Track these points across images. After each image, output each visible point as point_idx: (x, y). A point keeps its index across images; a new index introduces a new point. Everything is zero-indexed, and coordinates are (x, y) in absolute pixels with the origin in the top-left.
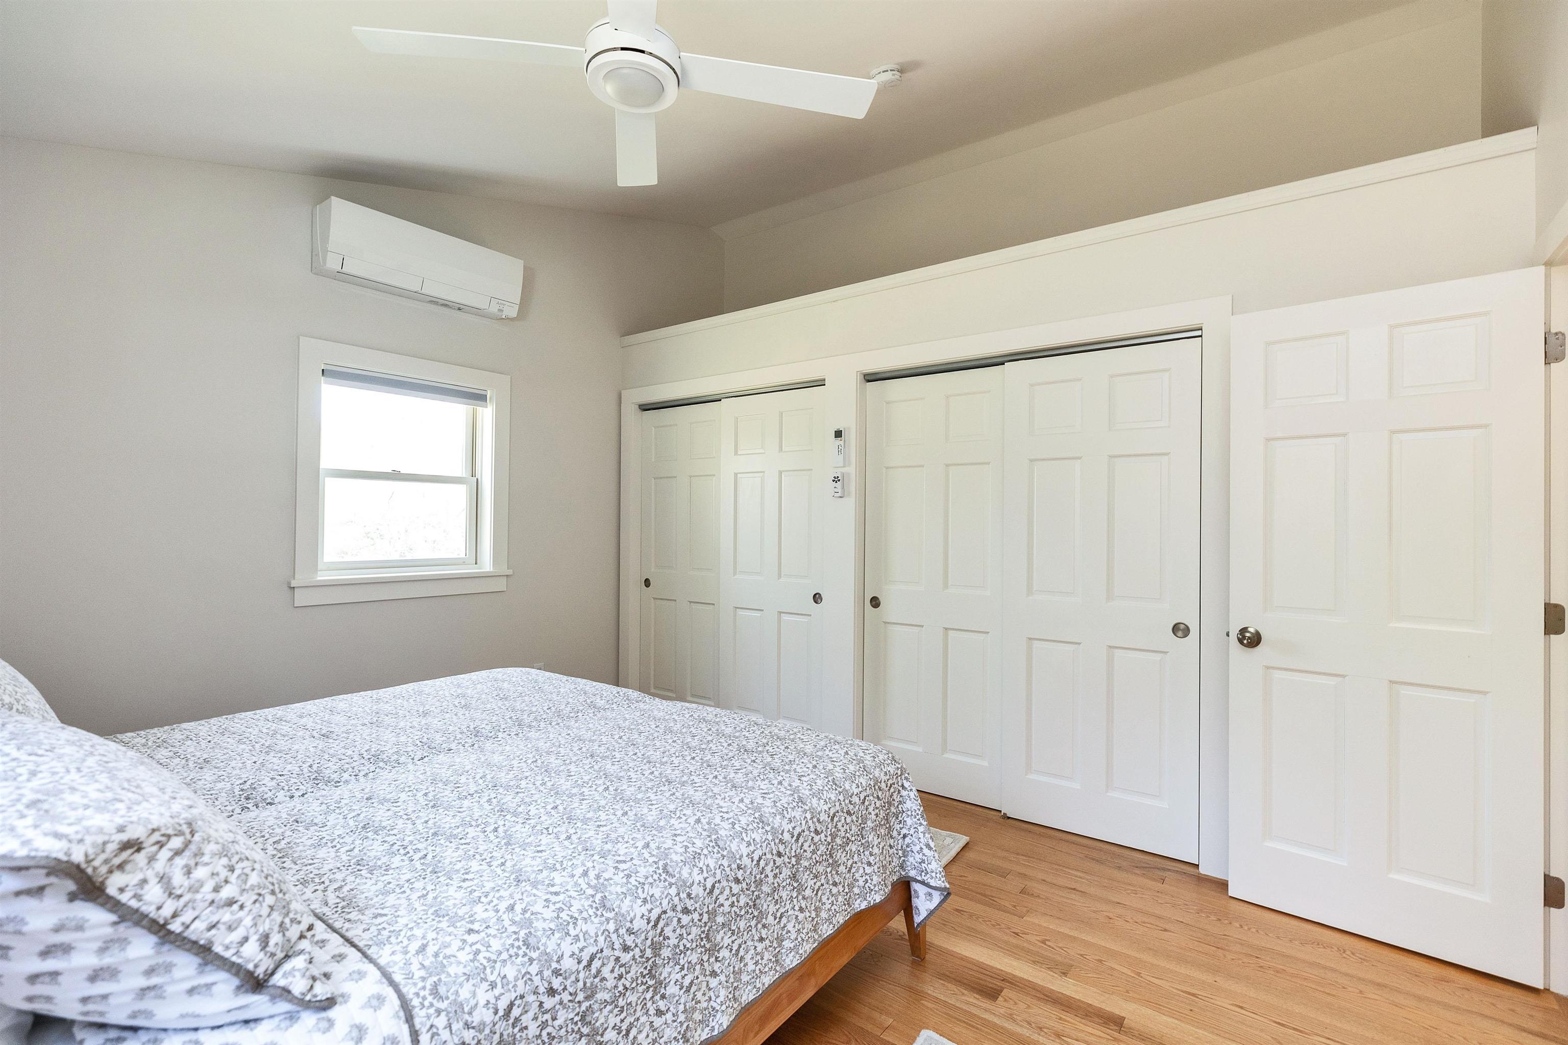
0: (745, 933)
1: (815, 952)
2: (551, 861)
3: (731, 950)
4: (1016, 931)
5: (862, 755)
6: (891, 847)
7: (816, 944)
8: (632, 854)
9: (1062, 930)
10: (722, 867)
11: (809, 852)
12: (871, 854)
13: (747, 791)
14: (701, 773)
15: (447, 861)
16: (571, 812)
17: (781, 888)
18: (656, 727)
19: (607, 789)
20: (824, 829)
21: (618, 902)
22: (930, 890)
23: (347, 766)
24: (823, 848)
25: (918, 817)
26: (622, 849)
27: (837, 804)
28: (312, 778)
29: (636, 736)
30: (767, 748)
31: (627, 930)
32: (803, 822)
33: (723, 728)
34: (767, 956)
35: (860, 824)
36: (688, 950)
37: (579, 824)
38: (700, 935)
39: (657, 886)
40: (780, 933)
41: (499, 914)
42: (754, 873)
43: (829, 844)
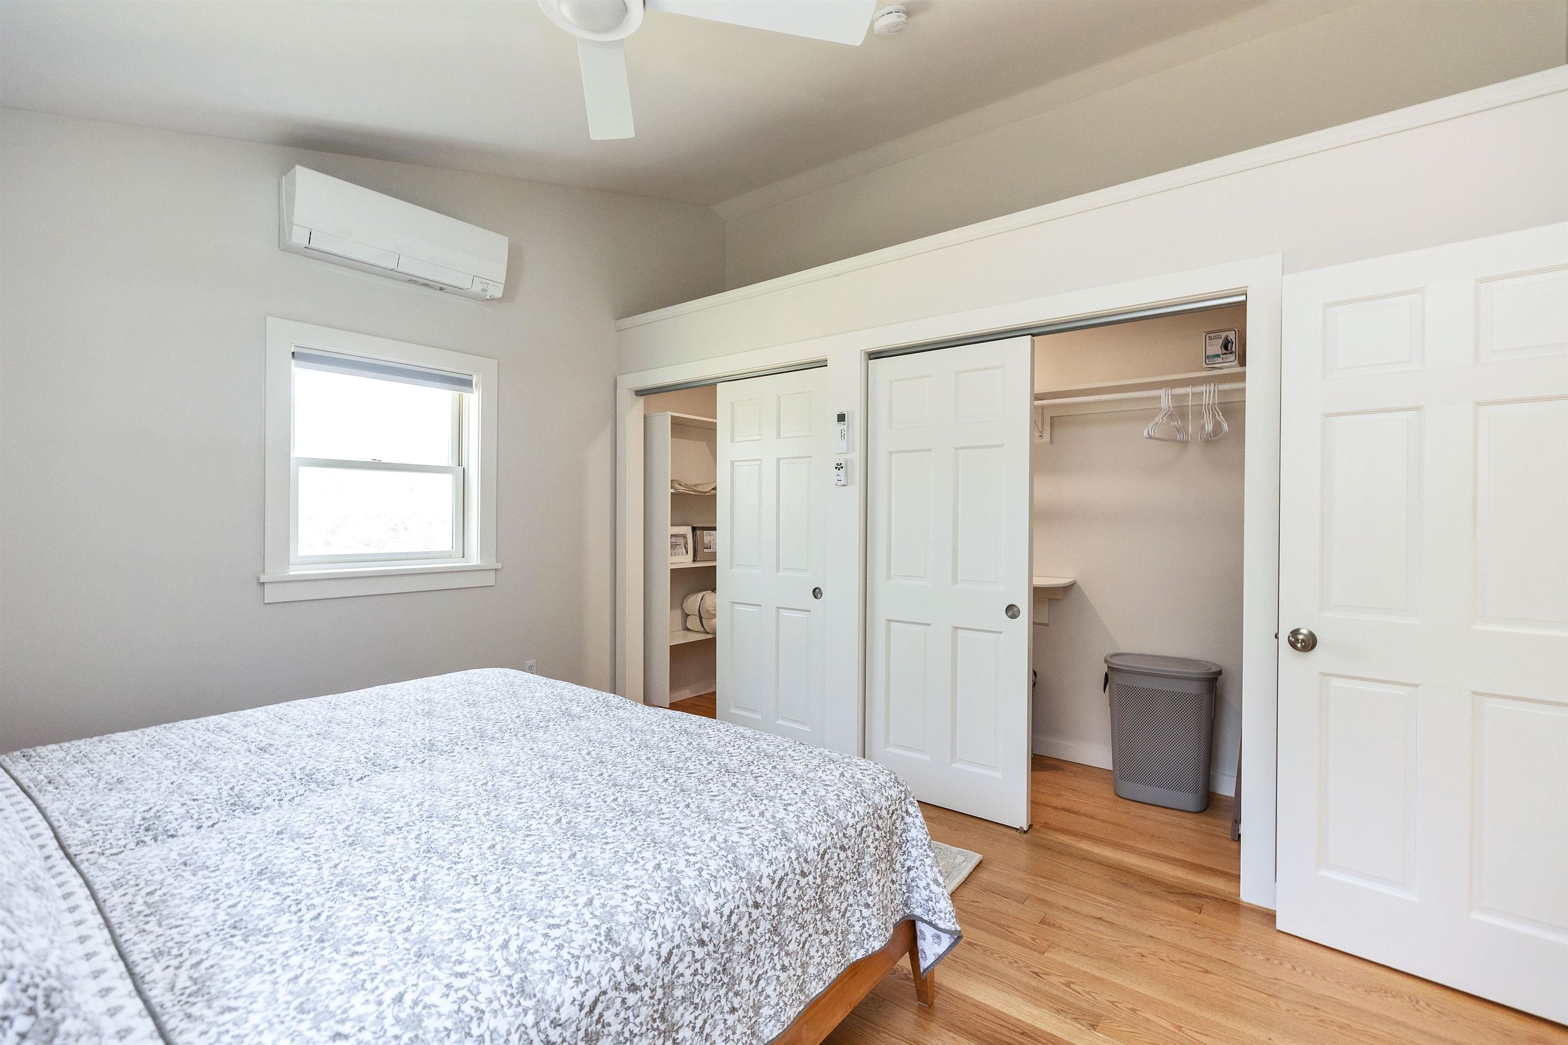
0: (712, 1005)
1: (801, 1016)
2: (467, 926)
3: (694, 1028)
4: (1037, 970)
5: (860, 776)
6: (893, 882)
7: (802, 1007)
8: (570, 914)
9: (1088, 970)
10: (682, 928)
11: (793, 899)
12: (869, 894)
13: (721, 825)
14: (672, 800)
15: (340, 925)
16: (509, 853)
17: (759, 945)
18: (631, 740)
19: (559, 821)
20: (812, 870)
21: (541, 985)
22: (938, 932)
23: (274, 788)
24: (811, 892)
25: (924, 848)
26: (558, 907)
27: (829, 839)
28: (230, 803)
29: (607, 751)
30: (752, 767)
31: (552, 1022)
32: (787, 864)
33: (706, 742)
34: (740, 1029)
35: (857, 860)
36: (636, 1035)
37: (515, 871)
38: (652, 1016)
39: (596, 959)
40: (756, 1000)
41: (382, 1008)
42: (723, 932)
43: (819, 886)
